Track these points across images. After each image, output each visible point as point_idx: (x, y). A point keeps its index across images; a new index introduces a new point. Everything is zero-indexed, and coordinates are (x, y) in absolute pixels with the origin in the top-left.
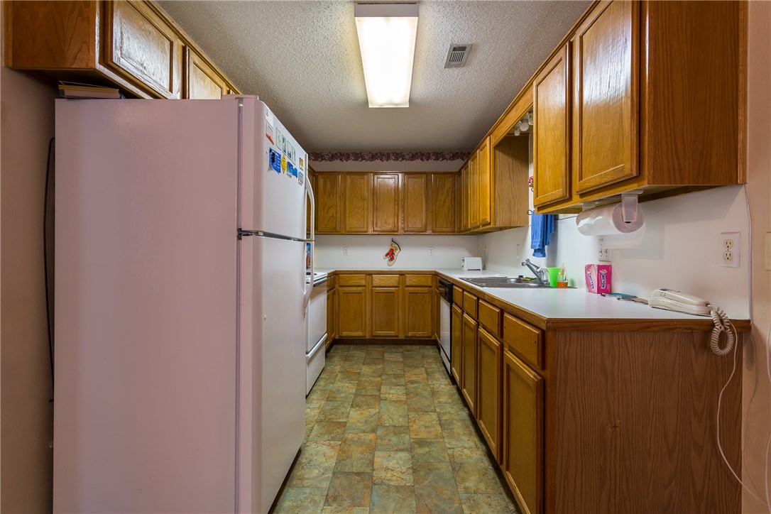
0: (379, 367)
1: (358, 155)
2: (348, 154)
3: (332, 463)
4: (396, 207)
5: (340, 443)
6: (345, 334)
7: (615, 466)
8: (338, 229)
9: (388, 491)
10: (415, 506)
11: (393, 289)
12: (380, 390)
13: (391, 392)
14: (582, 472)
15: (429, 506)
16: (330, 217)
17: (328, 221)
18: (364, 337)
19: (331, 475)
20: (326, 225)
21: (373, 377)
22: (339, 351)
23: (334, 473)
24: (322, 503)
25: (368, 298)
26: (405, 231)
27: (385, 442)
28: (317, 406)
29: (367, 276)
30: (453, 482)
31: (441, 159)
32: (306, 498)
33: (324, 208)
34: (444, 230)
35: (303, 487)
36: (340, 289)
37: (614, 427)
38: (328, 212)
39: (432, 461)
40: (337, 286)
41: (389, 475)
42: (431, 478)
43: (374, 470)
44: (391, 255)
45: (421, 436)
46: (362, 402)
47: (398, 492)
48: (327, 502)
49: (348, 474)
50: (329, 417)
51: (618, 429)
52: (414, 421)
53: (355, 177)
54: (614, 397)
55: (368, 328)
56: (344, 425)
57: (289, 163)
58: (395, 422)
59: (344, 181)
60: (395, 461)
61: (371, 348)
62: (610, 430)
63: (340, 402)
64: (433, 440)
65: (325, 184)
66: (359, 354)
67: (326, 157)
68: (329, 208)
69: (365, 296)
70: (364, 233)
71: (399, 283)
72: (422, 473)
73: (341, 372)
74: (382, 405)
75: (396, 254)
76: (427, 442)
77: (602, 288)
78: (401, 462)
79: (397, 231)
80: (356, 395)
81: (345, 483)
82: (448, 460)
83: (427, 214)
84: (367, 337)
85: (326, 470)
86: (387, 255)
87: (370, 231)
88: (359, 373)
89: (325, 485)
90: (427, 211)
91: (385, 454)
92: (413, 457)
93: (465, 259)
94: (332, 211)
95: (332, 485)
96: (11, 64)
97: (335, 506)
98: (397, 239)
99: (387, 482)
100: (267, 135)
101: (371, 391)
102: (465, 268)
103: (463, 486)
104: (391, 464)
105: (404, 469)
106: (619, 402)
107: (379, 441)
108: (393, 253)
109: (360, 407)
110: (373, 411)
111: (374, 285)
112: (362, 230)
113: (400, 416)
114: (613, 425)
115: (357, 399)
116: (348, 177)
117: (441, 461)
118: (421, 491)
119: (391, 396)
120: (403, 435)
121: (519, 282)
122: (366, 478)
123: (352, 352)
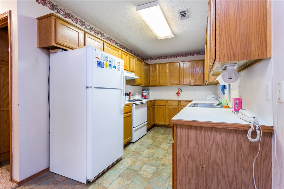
0: (166, 136)
1: (165, 57)
2: (162, 57)
3: (129, 165)
4: (179, 75)
5: (135, 159)
6: (158, 123)
7: (203, 185)
8: (157, 84)
9: (140, 178)
10: (146, 185)
11: (176, 107)
12: (160, 144)
13: (164, 145)
14: (188, 184)
15: (151, 187)
16: (154, 80)
17: (154, 81)
18: (165, 124)
19: (126, 169)
20: (153, 83)
21: (161, 139)
22: (155, 129)
23: (127, 168)
24: (118, 177)
25: (167, 110)
26: (182, 85)
27: (150, 162)
28: (136, 146)
29: (166, 102)
30: (166, 181)
31: (199, 54)
32: (114, 174)
33: (152, 77)
34: (199, 83)
35: (115, 170)
36: (156, 106)
37: (203, 167)
38: (153, 79)
39: (162, 172)
40: (155, 105)
41: (144, 173)
42: (158, 177)
43: (140, 170)
44: (178, 94)
45: (165, 163)
46: (152, 147)
47: (143, 179)
48: (119, 177)
49: (131, 170)
50: (137, 151)
51: (204, 169)
52: (166, 157)
53: (163, 65)
54: (202, 155)
55: (167, 121)
56: (140, 154)
57: (109, 64)
58: (159, 156)
59: (159, 67)
60: (149, 169)
61: (168, 129)
62: (201, 169)
63: (144, 146)
64: (168, 165)
65: (152, 68)
66: (162, 130)
67: (154, 59)
68: (154, 77)
69: (166, 109)
70: (167, 86)
71: (178, 105)
72: (156, 175)
73: (151, 136)
74: (158, 149)
75: (180, 93)
76: (166, 165)
77: (236, 109)
78: (151, 170)
79: (179, 85)
80: (151, 145)
81: (128, 172)
82: (169, 173)
83: (191, 77)
84: (166, 125)
85: (125, 167)
86: (176, 94)
87: (169, 85)
88: (157, 137)
89: (122, 171)
90: (191, 76)
91: (147, 166)
92: (157, 169)
93: (207, 95)
94: (155, 78)
95: (124, 172)
96: (39, 47)
97: (121, 178)
98: (180, 87)
99: (142, 175)
100: (95, 57)
101: (157, 144)
102: (207, 99)
103: (168, 183)
104: (147, 170)
105: (151, 172)
106: (204, 157)
107: (148, 161)
108: (179, 93)
109: (149, 149)
110: (153, 151)
111: (169, 105)
112: (166, 84)
113: (162, 154)
114: (202, 167)
115: (151, 146)
116: (160, 65)
117: (166, 173)
118: (151, 181)
119: (163, 147)
120: (158, 161)
121: (218, 105)
122: (136, 173)
123: (160, 130)
